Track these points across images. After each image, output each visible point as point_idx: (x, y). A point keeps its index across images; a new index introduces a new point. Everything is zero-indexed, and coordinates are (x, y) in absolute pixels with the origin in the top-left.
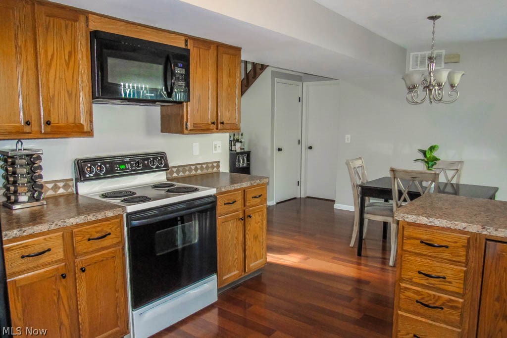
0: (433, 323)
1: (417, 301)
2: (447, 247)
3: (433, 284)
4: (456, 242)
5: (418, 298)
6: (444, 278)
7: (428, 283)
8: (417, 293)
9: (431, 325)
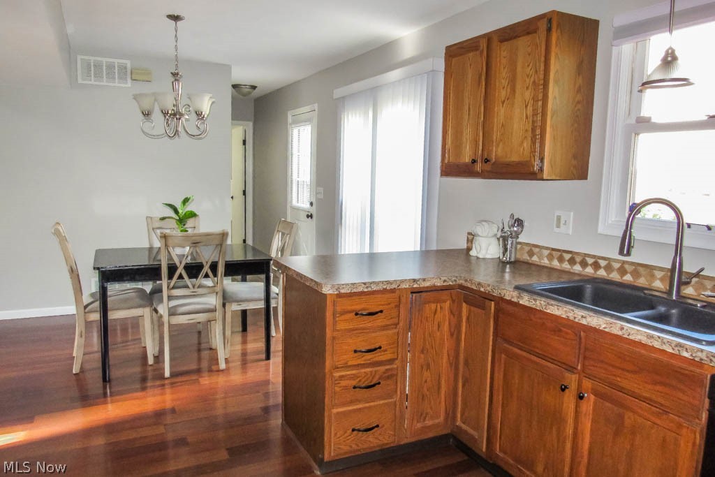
0: (372, 404)
1: (355, 388)
2: (381, 311)
3: (369, 360)
4: (389, 304)
5: (354, 383)
6: (380, 348)
7: (365, 361)
8: (353, 377)
9: (370, 408)
